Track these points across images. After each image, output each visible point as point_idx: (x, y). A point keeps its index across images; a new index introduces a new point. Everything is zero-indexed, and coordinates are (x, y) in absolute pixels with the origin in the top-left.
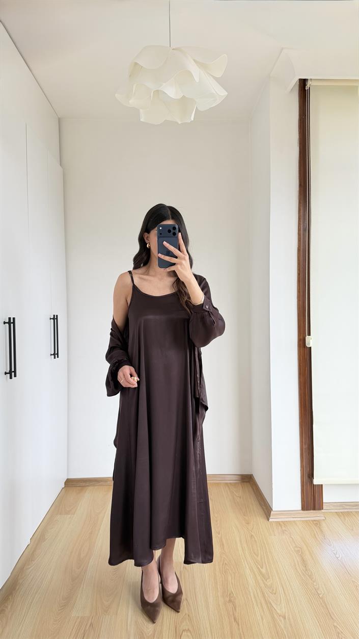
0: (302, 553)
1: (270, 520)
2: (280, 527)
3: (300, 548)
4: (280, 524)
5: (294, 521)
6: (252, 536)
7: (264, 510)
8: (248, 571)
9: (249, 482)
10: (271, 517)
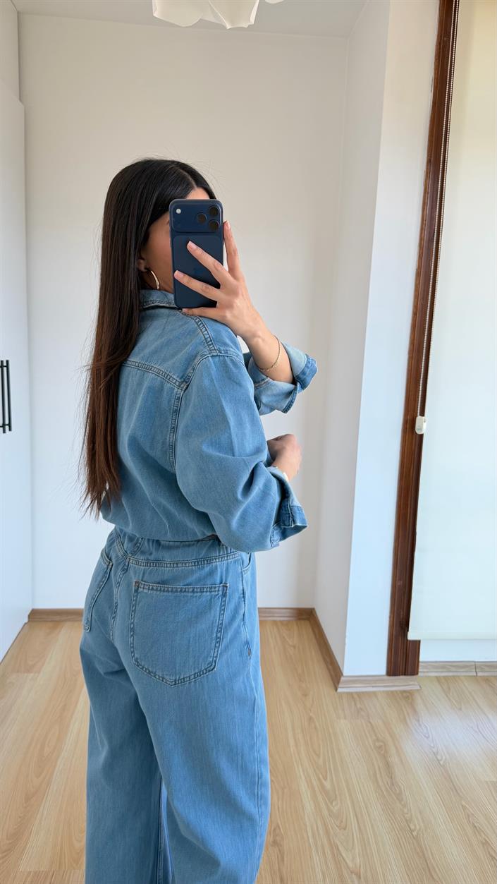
0: (385, 752)
1: (339, 690)
2: (353, 703)
3: (383, 742)
4: (353, 697)
5: (375, 693)
6: (310, 719)
7: (330, 672)
8: (303, 787)
9: (308, 619)
10: (340, 686)
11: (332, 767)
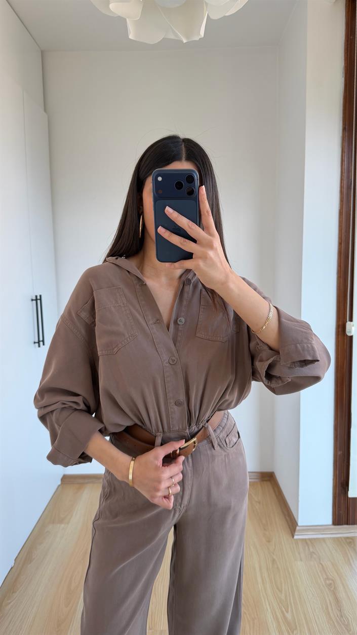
0: (334, 588)
1: (296, 537)
2: (307, 548)
3: (332, 580)
4: (306, 543)
5: (324, 539)
6: (274, 560)
7: (288, 522)
8: (270, 618)
9: (269, 480)
10: (296, 534)
11: (292, 602)
